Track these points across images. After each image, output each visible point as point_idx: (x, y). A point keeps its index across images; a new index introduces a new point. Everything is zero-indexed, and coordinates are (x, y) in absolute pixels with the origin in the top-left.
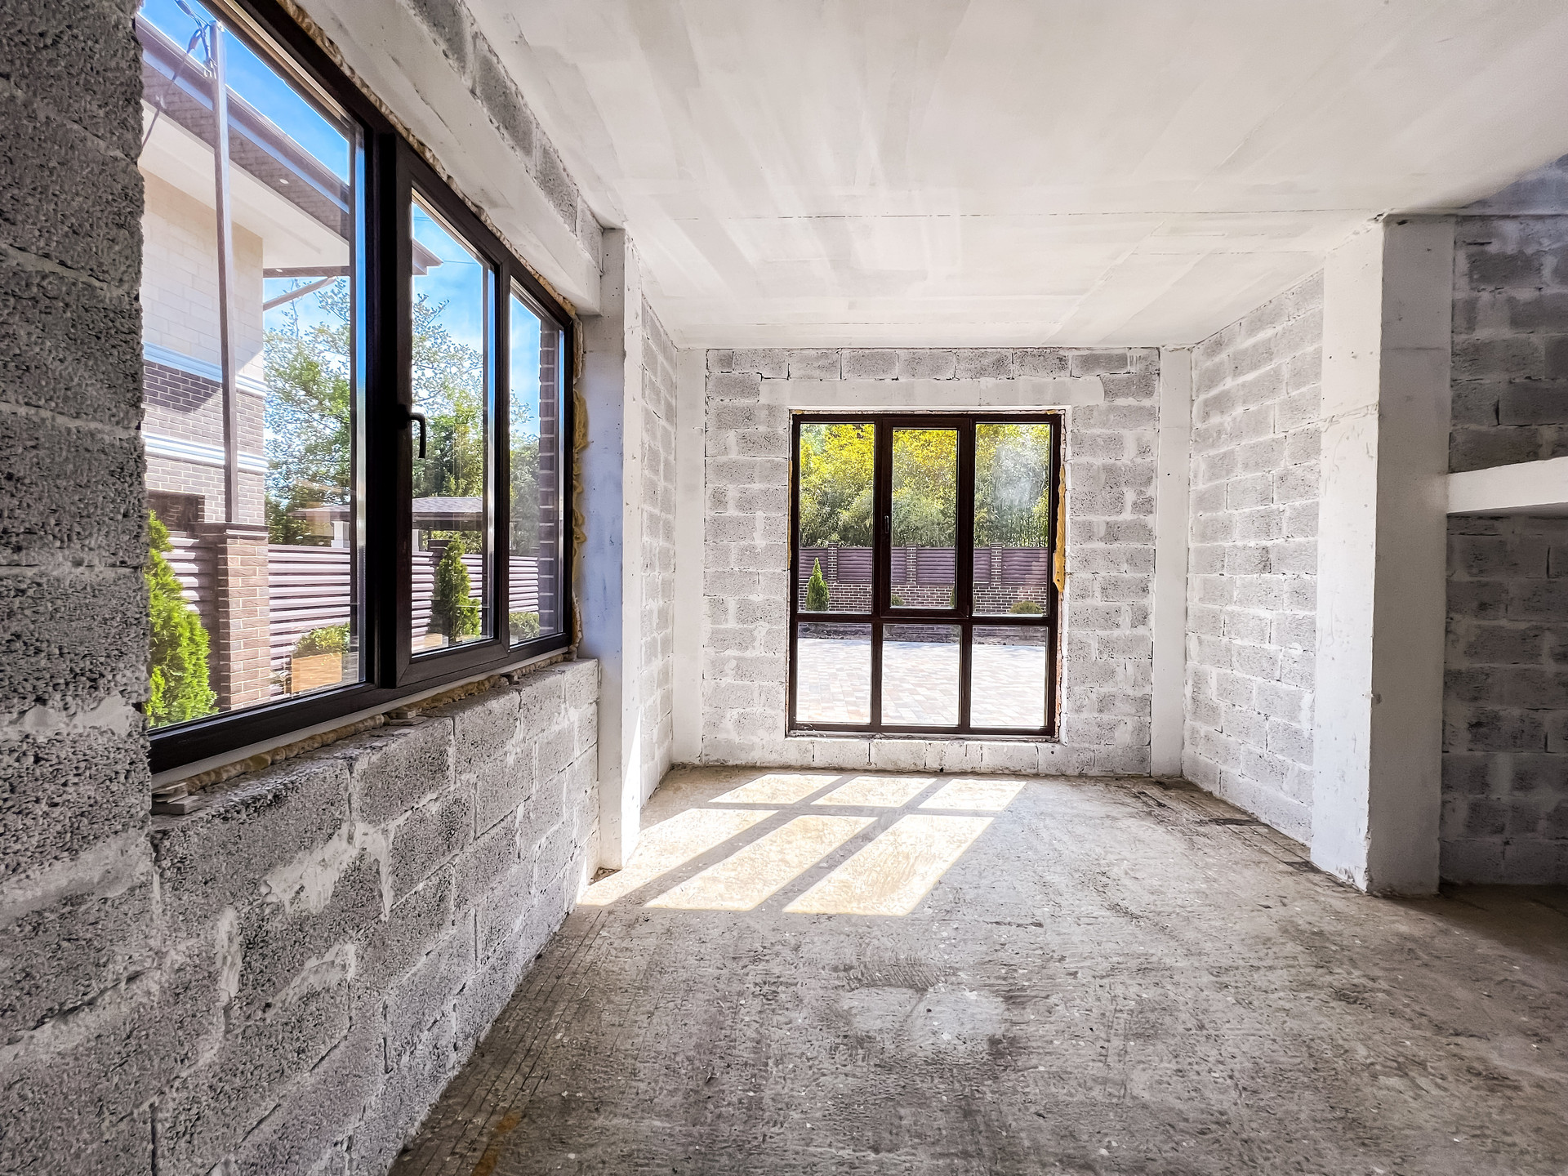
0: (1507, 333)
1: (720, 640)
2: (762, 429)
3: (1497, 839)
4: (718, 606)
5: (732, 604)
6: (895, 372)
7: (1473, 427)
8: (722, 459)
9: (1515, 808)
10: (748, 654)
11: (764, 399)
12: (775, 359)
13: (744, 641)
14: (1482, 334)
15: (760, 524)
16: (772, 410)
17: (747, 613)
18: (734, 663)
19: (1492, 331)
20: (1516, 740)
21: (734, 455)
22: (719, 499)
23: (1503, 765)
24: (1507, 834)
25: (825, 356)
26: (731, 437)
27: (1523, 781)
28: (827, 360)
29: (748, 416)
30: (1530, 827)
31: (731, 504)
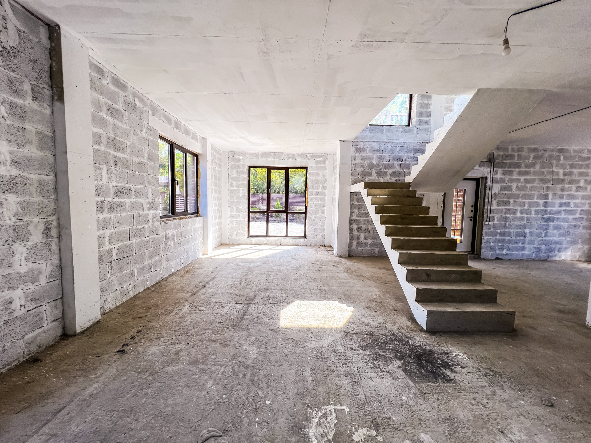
0: (360, 161)
1: (232, 216)
3: (361, 248)
4: (232, 208)
5: (235, 208)
7: (355, 177)
8: (232, 176)
9: (364, 243)
10: (238, 219)
11: (241, 163)
12: (244, 154)
13: (238, 216)
14: (356, 162)
15: (241, 191)
16: (243, 165)
17: (238, 210)
18: (235, 221)
19: (359, 161)
20: (364, 232)
21: (235, 175)
22: (232, 185)
23: (362, 236)
24: (363, 247)
25: (255, 153)
26: (234, 171)
27: (365, 238)
28: (256, 155)
29: (238, 167)
30: (366, 246)
31: (234, 186)
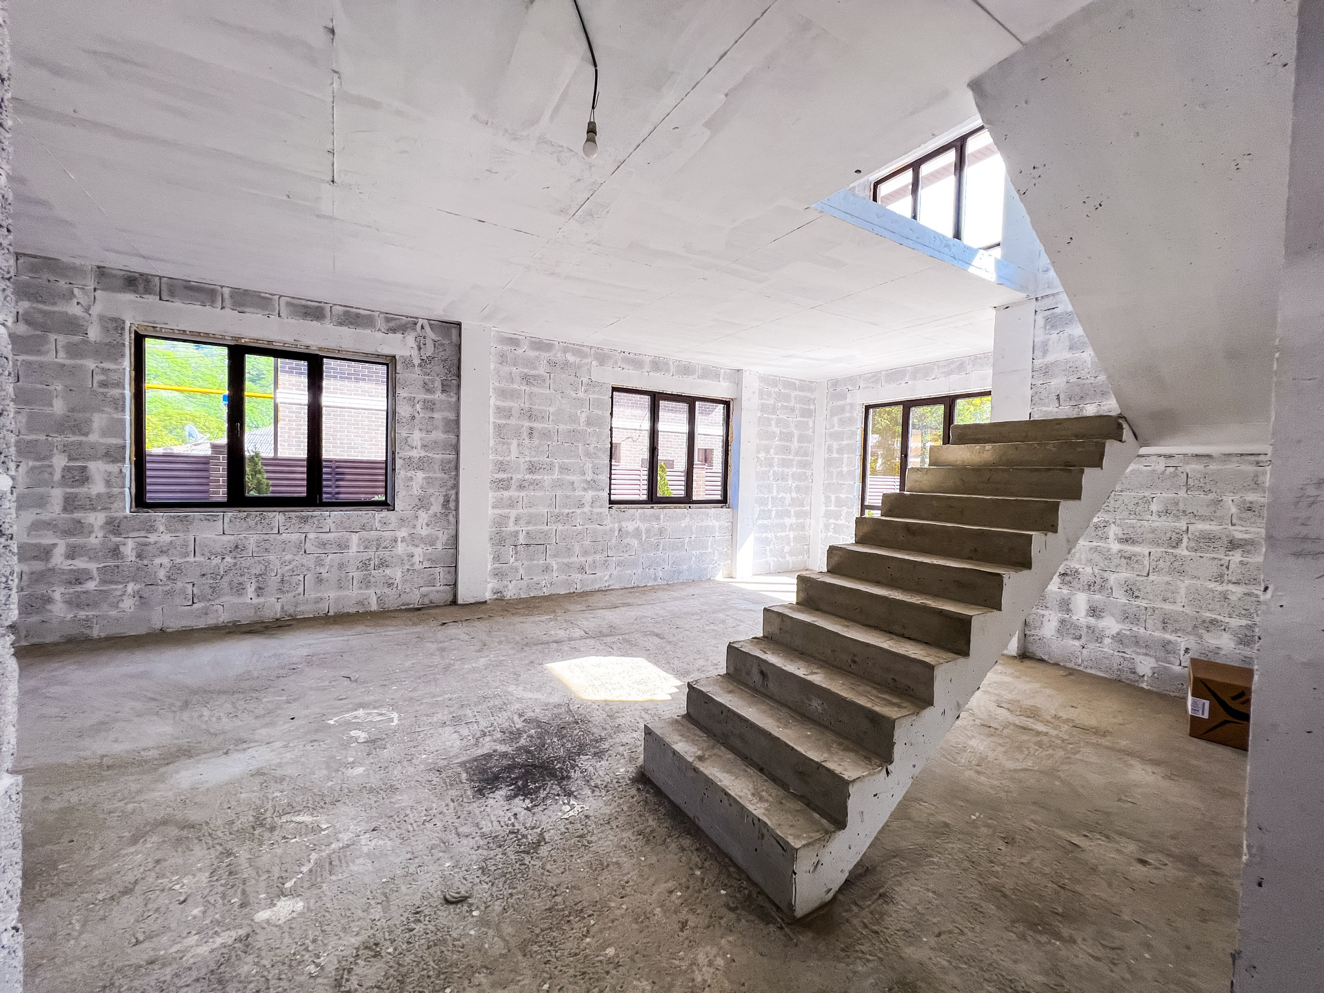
0: (1067, 355)
1: (828, 515)
2: (848, 415)
3: (1077, 643)
4: (828, 498)
5: (833, 497)
6: (907, 379)
7: (1044, 409)
8: (832, 430)
9: (1089, 627)
10: (839, 522)
11: (848, 401)
12: (852, 381)
13: (837, 516)
14: (1050, 358)
16: (852, 405)
17: (839, 503)
18: (833, 526)
19: (1058, 355)
20: (1090, 586)
21: (836, 429)
22: (830, 450)
23: (1081, 601)
24: (1083, 641)
25: (875, 376)
26: (836, 419)
27: (1094, 611)
28: (875, 378)
29: (842, 409)
30: (1099, 639)
31: (835, 451)
